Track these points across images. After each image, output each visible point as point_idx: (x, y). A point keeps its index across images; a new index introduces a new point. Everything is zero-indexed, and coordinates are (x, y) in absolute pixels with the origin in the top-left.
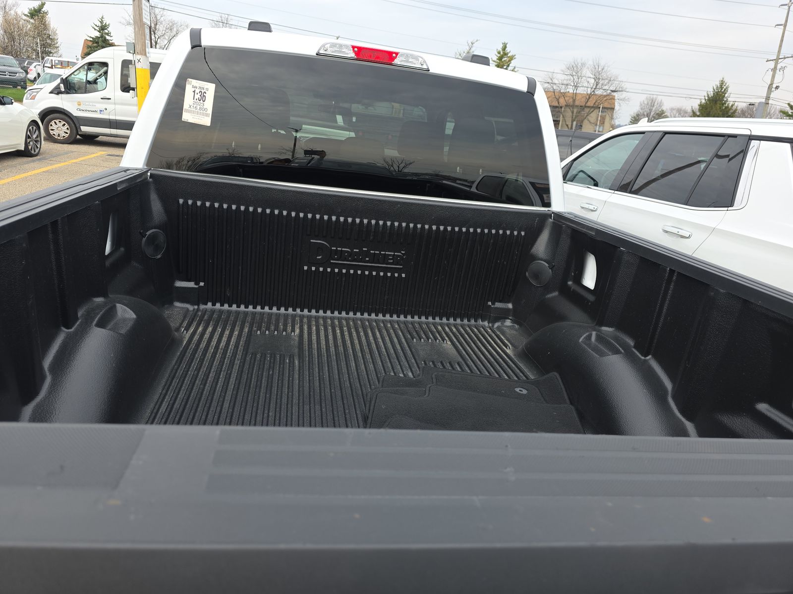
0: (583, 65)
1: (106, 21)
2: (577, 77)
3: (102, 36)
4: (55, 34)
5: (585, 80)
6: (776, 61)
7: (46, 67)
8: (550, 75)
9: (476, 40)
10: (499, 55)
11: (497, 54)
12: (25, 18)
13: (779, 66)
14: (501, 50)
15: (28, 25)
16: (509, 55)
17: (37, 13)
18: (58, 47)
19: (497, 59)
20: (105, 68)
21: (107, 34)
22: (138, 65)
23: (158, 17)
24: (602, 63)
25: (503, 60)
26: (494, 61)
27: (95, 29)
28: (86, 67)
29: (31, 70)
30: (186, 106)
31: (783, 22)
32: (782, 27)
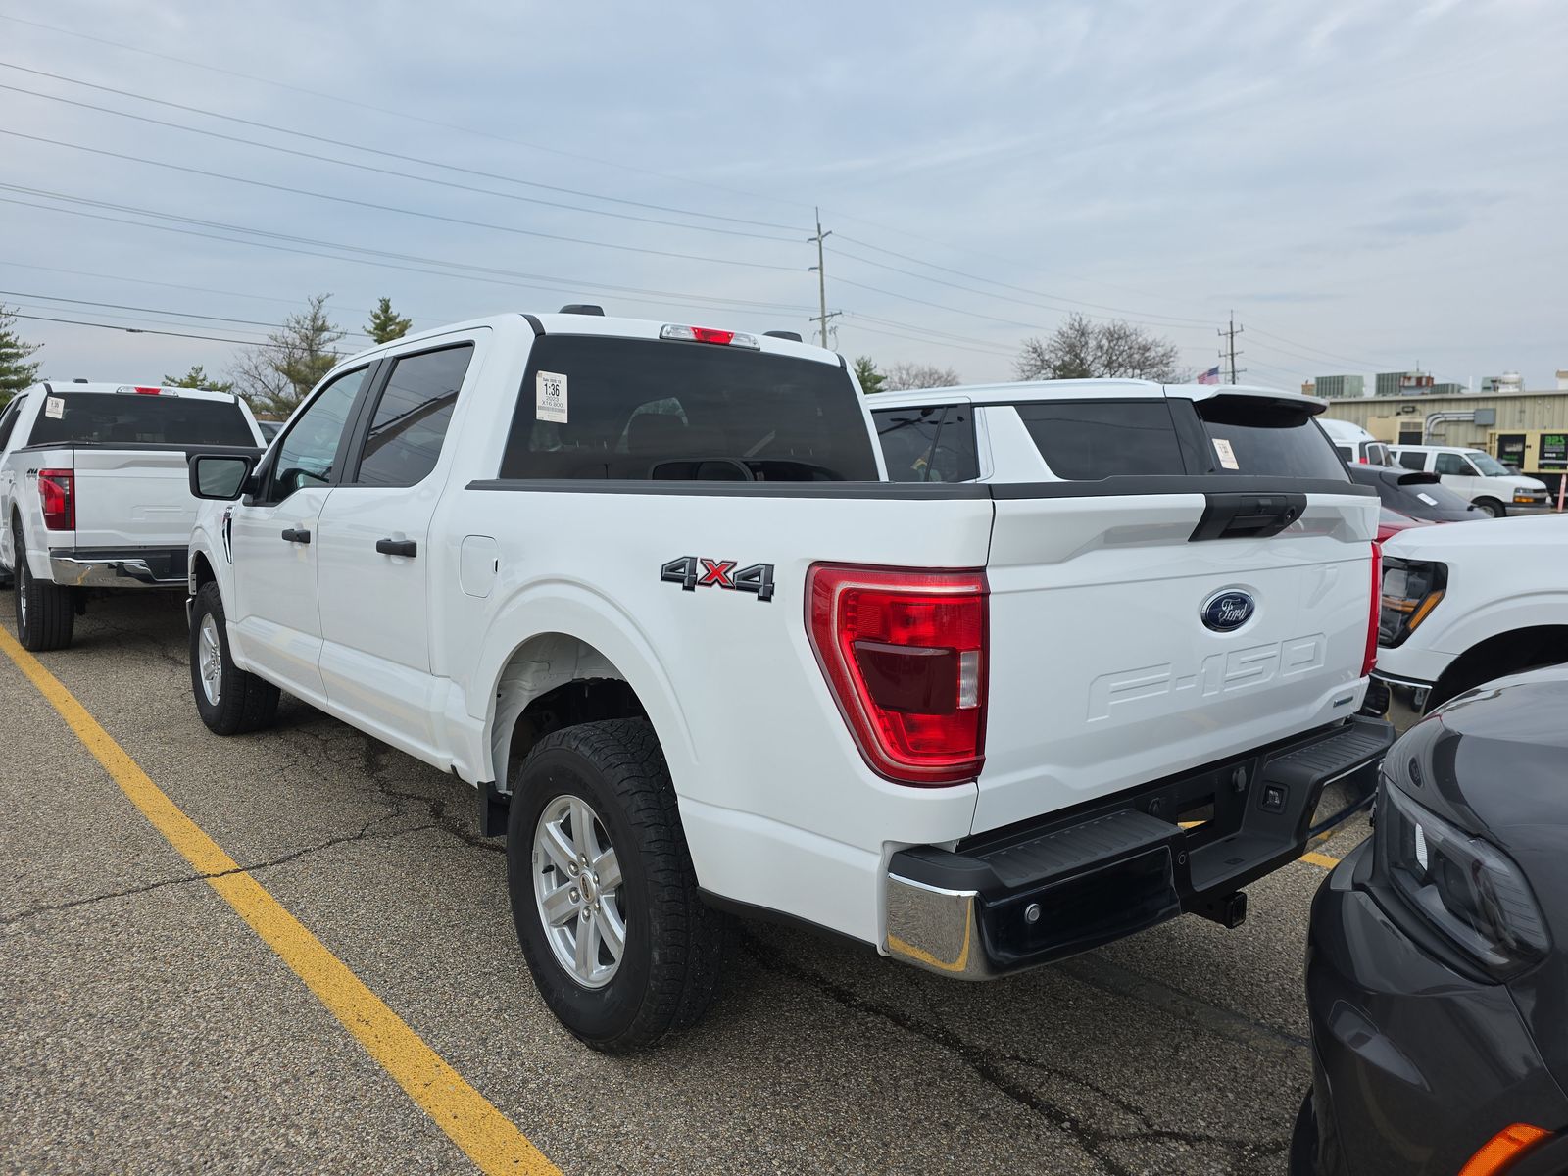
6: (823, 318)
9: (325, 296)
10: (378, 322)
11: (373, 319)
13: (828, 328)
14: (379, 312)
16: (397, 321)
25: (388, 330)
30: (539, 403)
31: (818, 264)
32: (818, 271)
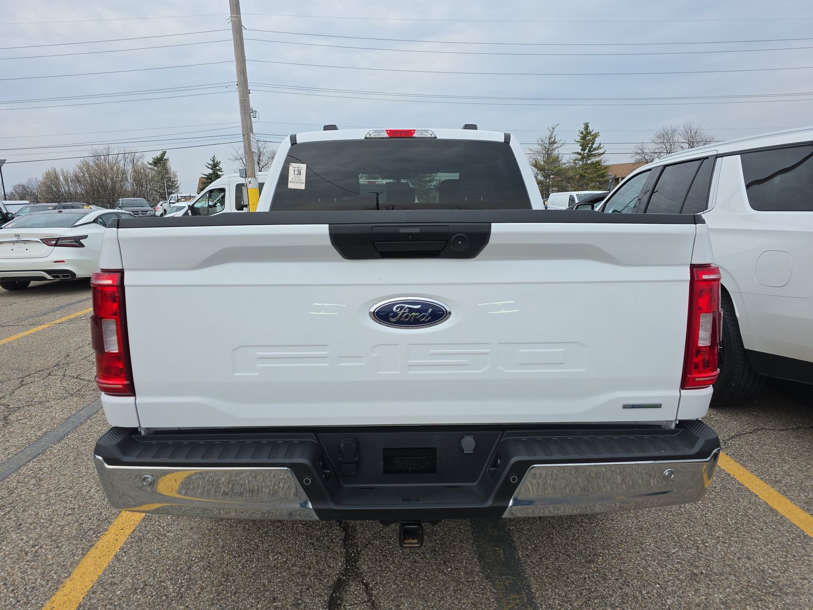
0: (674, 131)
1: (217, 159)
2: (669, 144)
3: (214, 173)
4: (175, 176)
5: (678, 146)
7: (171, 203)
8: (640, 146)
9: (556, 125)
10: (582, 135)
11: (580, 134)
12: (150, 166)
14: (583, 130)
15: (152, 172)
16: (592, 134)
17: (160, 161)
18: (179, 187)
19: (581, 139)
20: (223, 194)
21: (219, 170)
22: (249, 186)
23: (261, 150)
24: (694, 127)
26: (578, 142)
27: (208, 168)
28: (207, 195)
29: (158, 208)
30: (290, 179)
